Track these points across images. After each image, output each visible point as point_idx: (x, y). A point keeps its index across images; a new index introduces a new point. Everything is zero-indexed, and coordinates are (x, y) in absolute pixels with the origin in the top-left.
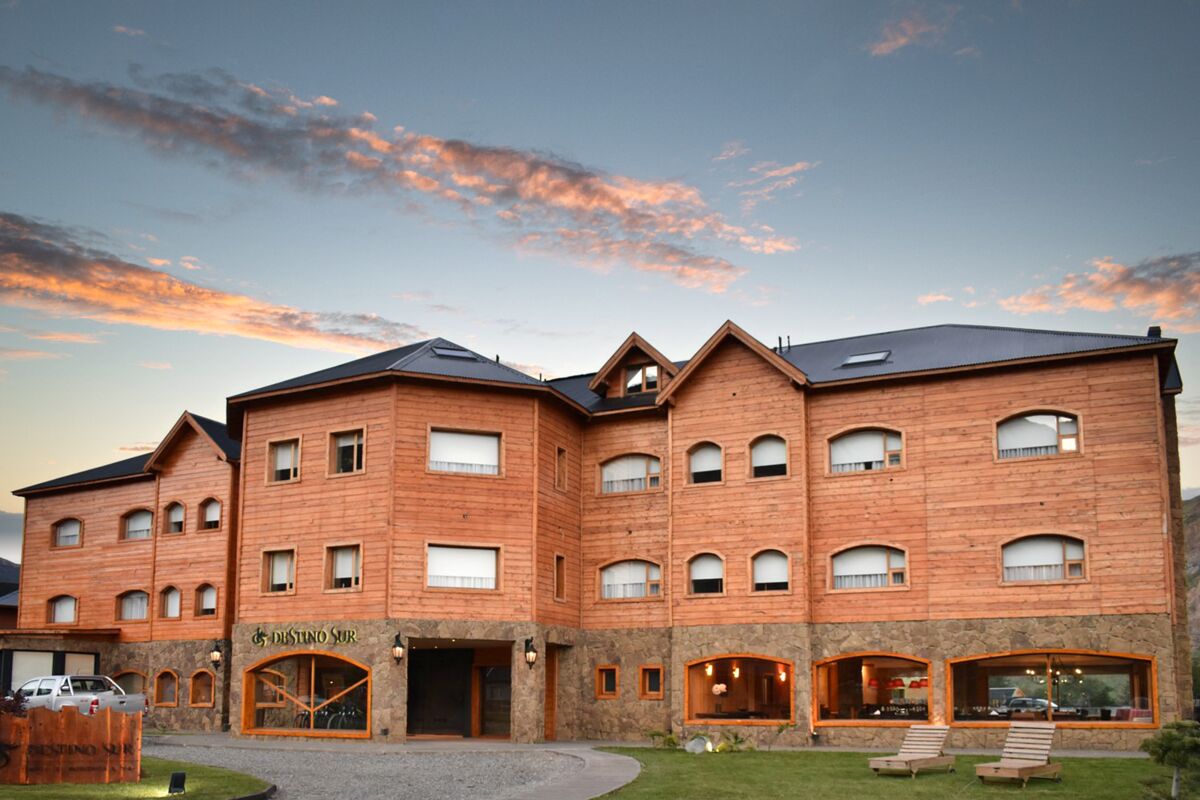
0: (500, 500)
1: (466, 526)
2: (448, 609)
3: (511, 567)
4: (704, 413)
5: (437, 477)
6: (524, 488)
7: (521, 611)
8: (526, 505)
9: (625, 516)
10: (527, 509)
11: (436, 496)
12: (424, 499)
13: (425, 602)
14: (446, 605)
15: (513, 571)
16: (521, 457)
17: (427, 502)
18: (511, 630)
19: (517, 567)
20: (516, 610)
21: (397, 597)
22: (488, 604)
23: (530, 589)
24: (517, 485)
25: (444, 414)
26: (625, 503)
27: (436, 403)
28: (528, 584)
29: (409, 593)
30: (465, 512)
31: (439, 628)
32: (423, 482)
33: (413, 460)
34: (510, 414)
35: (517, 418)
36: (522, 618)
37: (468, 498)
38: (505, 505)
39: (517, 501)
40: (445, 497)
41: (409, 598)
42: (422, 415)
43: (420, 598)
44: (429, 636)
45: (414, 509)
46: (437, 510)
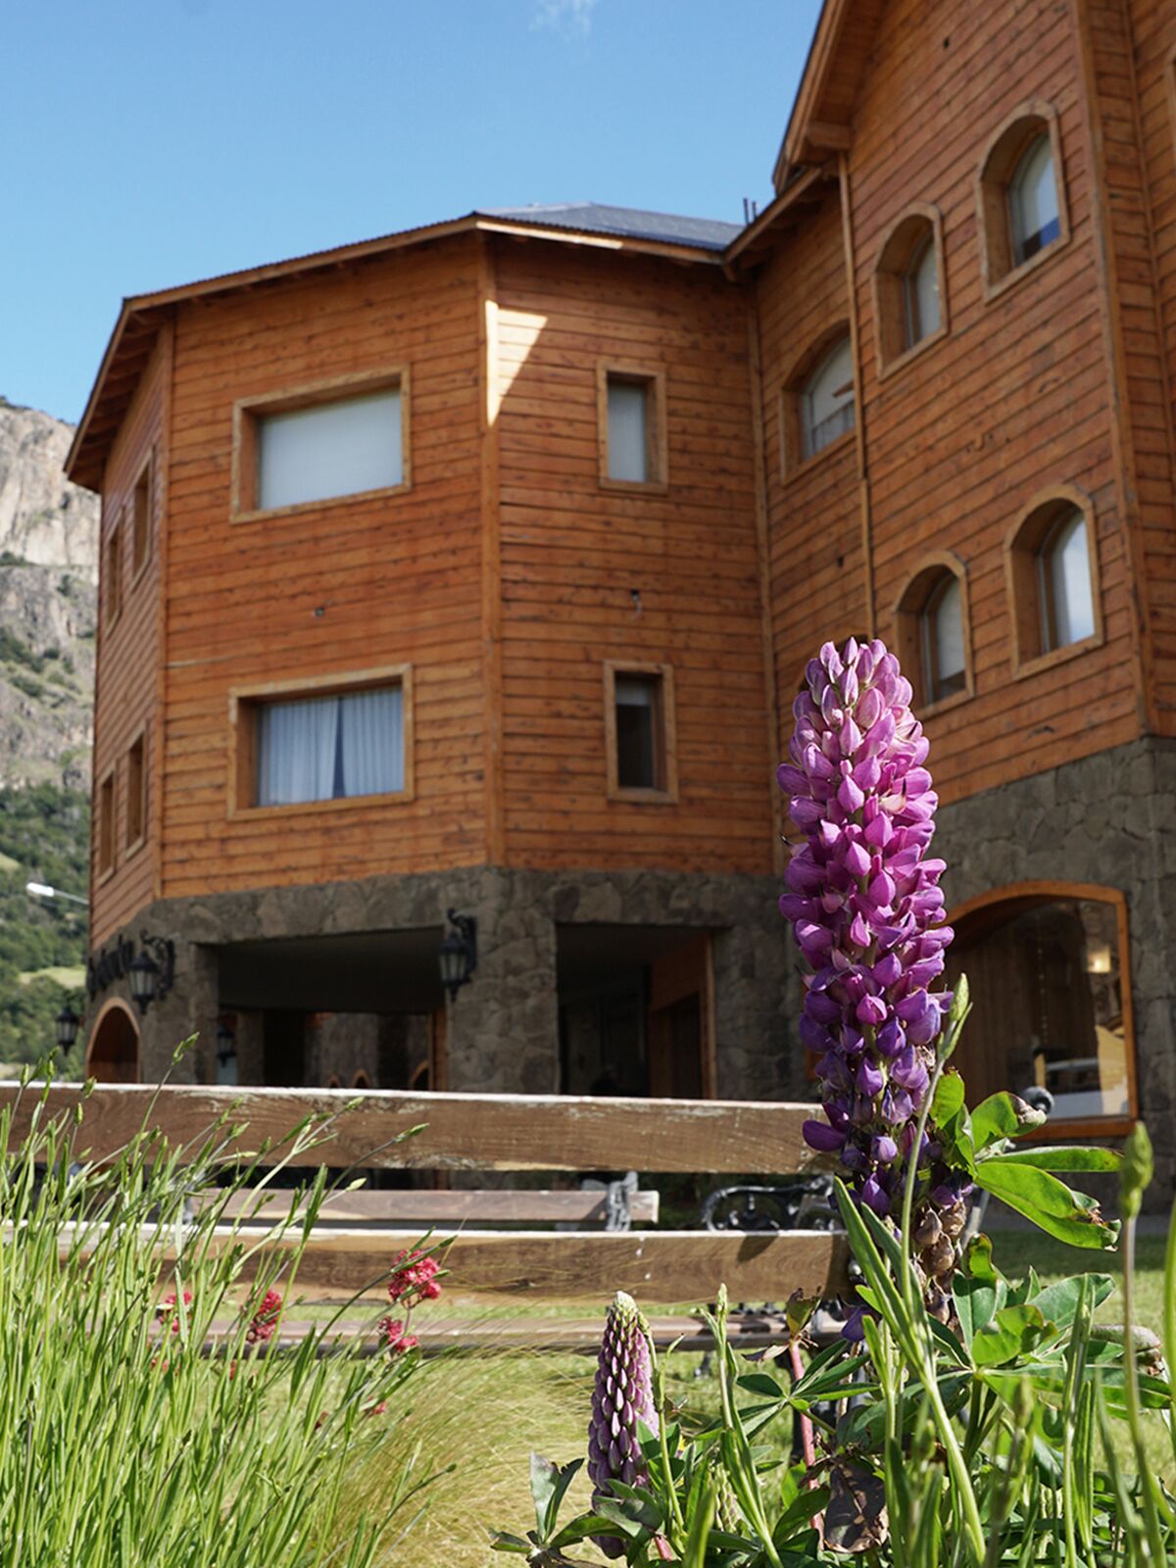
0: (400, 551)
1: (322, 634)
2: (284, 861)
3: (433, 723)
4: (901, 137)
5: (258, 527)
6: (456, 506)
7: (462, 838)
8: (465, 548)
9: (830, 516)
10: (465, 559)
11: (254, 575)
12: (230, 590)
13: (235, 849)
14: (280, 851)
15: (438, 734)
16: (451, 424)
17: (237, 596)
18: (432, 896)
19: (446, 722)
20: (447, 839)
21: (174, 844)
22: (380, 834)
23: (480, 777)
24: (441, 500)
25: (272, 369)
26: (829, 479)
27: (255, 348)
28: (474, 764)
29: (199, 833)
30: (320, 600)
31: (261, 911)
32: (229, 547)
33: (206, 499)
34: (423, 321)
35: (439, 325)
36: (462, 861)
37: (324, 563)
38: (414, 559)
39: (447, 544)
40: (275, 573)
41: (199, 842)
42: (226, 386)
43: (224, 841)
44: (238, 936)
45: (209, 618)
46: (256, 610)
